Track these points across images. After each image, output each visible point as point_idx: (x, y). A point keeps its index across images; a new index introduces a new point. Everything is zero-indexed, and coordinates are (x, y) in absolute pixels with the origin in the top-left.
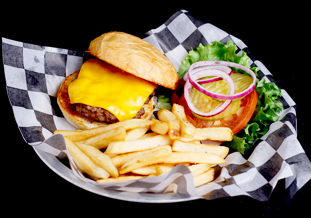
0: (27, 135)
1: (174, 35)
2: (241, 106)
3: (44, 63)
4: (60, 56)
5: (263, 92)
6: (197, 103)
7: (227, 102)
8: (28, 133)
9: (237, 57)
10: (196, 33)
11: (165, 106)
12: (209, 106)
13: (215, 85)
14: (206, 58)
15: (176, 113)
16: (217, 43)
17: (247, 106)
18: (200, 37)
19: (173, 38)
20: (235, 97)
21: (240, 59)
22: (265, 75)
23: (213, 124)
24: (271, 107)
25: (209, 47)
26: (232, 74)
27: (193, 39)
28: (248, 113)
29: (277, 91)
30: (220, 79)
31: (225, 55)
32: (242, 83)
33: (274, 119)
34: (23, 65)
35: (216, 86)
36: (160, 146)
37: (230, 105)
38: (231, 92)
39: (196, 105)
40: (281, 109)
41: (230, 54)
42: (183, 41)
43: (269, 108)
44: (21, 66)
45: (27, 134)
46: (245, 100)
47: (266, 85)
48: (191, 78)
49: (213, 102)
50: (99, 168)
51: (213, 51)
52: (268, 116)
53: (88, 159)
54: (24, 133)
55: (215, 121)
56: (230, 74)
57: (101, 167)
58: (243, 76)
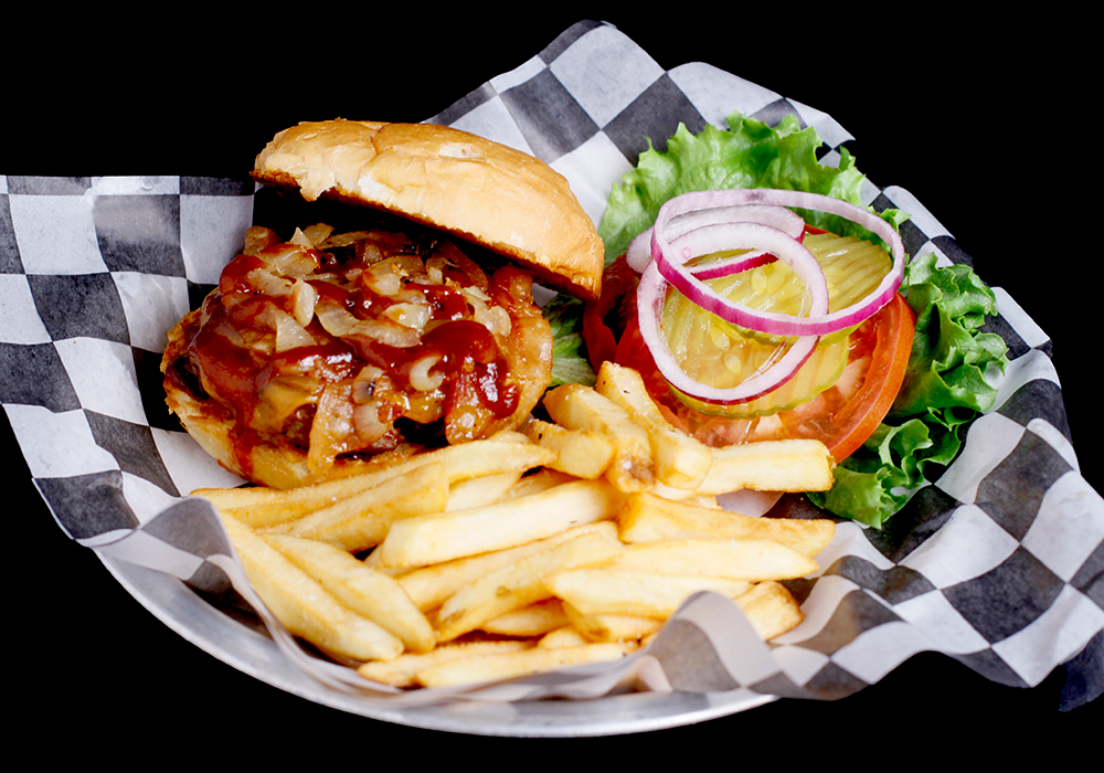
0: (67, 510)
1: (575, 97)
2: (853, 356)
3: (96, 240)
4: (150, 203)
5: (933, 302)
6: (688, 354)
7: (803, 345)
8: (71, 502)
9: (823, 173)
10: (659, 90)
11: (562, 369)
12: (734, 364)
13: (750, 281)
14: (704, 178)
15: (621, 398)
16: (744, 123)
17: (879, 357)
18: (676, 102)
19: (573, 109)
20: (831, 327)
21: (832, 179)
22: (930, 237)
23: (753, 427)
24: (967, 360)
25: (713, 136)
26: (809, 237)
27: (649, 110)
28: (885, 384)
29: (981, 297)
30: (769, 259)
31: (776, 165)
32: (849, 270)
33: (981, 401)
34: (19, 257)
35: (754, 286)
36: (580, 526)
37: (814, 354)
38: (813, 307)
39: (684, 361)
40: (1001, 364)
41: (793, 162)
42: (610, 120)
43: (959, 362)
44: (10, 265)
45: (69, 506)
46: (867, 337)
47: (938, 276)
48: (667, 256)
49: (747, 349)
50: (360, 623)
51: (726, 154)
52: (958, 392)
53: (314, 588)
54: (57, 504)
55: (762, 418)
56: (800, 239)
57: (365, 615)
58: (849, 243)
